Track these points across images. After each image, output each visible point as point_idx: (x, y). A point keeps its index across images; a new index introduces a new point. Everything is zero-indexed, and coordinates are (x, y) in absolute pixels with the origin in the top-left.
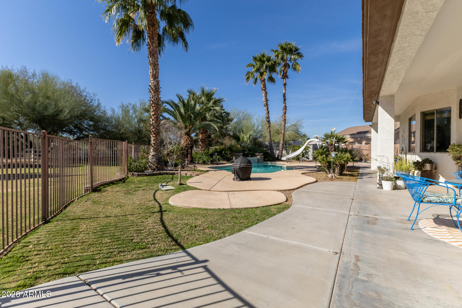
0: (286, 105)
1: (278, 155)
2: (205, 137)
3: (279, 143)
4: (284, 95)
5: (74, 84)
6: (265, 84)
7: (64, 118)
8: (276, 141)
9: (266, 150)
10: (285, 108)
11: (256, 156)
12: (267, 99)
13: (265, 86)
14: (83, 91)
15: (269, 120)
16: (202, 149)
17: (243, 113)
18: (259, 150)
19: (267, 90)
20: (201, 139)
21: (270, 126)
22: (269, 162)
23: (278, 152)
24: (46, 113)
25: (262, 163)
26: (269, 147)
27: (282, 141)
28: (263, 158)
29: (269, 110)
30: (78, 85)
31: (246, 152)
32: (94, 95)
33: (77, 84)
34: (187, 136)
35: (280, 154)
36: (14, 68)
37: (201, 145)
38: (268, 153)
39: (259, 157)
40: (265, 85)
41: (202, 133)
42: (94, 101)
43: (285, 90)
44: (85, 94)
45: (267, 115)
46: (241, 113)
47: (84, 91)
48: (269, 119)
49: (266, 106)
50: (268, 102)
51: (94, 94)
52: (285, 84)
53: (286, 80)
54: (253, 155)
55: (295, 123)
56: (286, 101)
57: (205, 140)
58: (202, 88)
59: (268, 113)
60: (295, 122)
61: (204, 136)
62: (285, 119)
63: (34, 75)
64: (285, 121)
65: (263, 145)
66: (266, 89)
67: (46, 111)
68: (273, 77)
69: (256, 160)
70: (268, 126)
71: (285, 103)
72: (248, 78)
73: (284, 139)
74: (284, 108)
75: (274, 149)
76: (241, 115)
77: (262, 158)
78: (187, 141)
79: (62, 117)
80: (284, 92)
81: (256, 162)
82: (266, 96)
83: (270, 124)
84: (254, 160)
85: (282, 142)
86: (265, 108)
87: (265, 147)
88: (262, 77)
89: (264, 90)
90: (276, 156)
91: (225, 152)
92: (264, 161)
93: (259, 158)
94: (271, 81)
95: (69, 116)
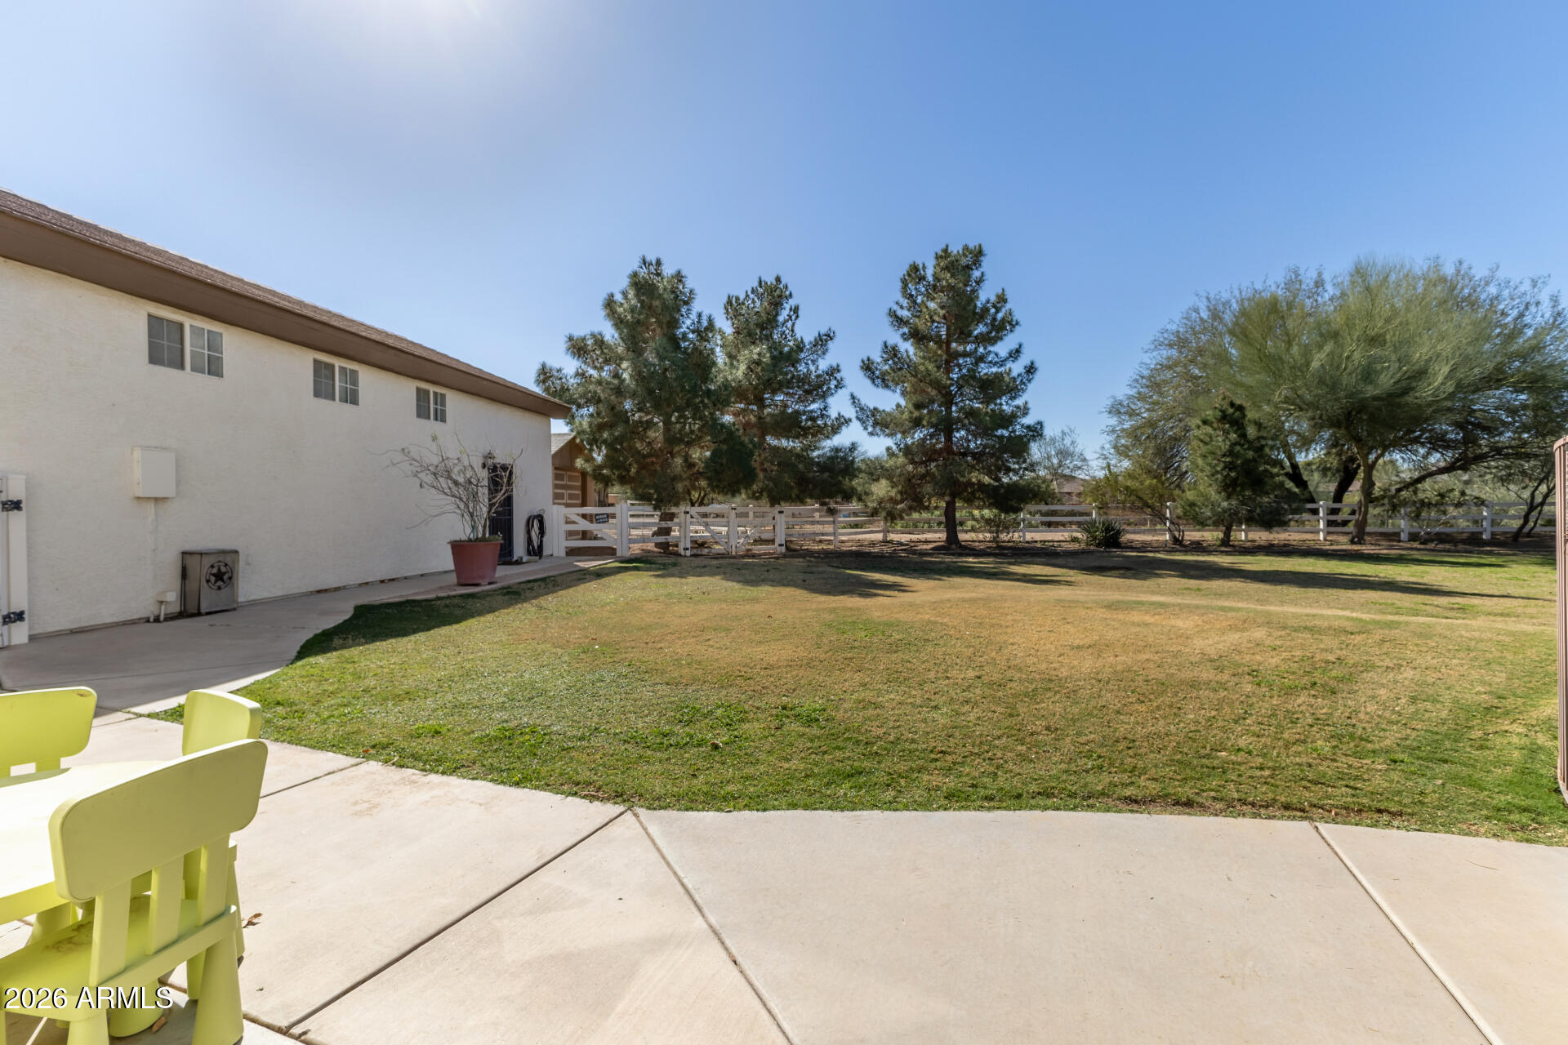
5: (1449, 270)
7: (1433, 395)
14: (1482, 283)
24: (1370, 391)
30: (1465, 266)
32: (1534, 284)
33: (1460, 263)
36: (1268, 283)
42: (1533, 309)
44: (1492, 290)
47: (1487, 284)
51: (1533, 281)
63: (1319, 283)
67: (1371, 383)
79: (1425, 392)
95: (1450, 387)
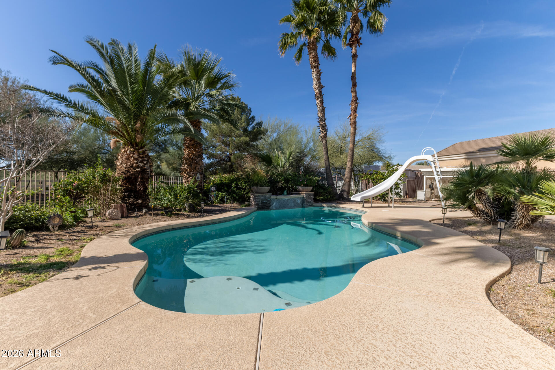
0: (356, 95)
1: (343, 191)
2: (194, 155)
3: (342, 168)
4: (353, 77)
6: (317, 55)
8: (337, 164)
9: (318, 181)
10: (356, 100)
11: (298, 192)
12: (320, 83)
13: (316, 59)
15: (325, 124)
16: (188, 178)
17: (285, 125)
18: (305, 181)
19: (320, 67)
20: (187, 159)
21: (326, 135)
22: (324, 205)
23: (340, 184)
25: (311, 206)
26: (325, 176)
27: (350, 163)
28: (312, 197)
29: (324, 105)
31: (280, 185)
34: (131, 148)
35: (346, 188)
37: (187, 170)
38: (322, 187)
39: (304, 195)
40: (318, 58)
41: (188, 147)
43: (355, 66)
45: (320, 115)
46: (283, 125)
48: (324, 121)
49: (318, 98)
50: (322, 89)
52: (355, 56)
53: (356, 47)
54: (292, 191)
55: (369, 136)
56: (357, 89)
57: (196, 160)
58: (185, 52)
59: (323, 110)
60: (369, 133)
61: (192, 153)
62: (355, 122)
64: (356, 126)
65: (312, 171)
66: (319, 65)
68: (332, 46)
69: (299, 201)
70: (323, 135)
71: (356, 91)
72: (285, 44)
73: (352, 159)
74: (352, 101)
75: (334, 179)
76: (282, 128)
77: (309, 195)
78: (128, 159)
80: (353, 71)
81: (298, 205)
82: (318, 79)
83: (326, 130)
84: (295, 200)
85: (349, 165)
86: (318, 101)
87: (317, 175)
88: (310, 35)
89: (315, 67)
90: (339, 192)
91: (237, 184)
92: (316, 201)
93: (304, 197)
94: (329, 54)
